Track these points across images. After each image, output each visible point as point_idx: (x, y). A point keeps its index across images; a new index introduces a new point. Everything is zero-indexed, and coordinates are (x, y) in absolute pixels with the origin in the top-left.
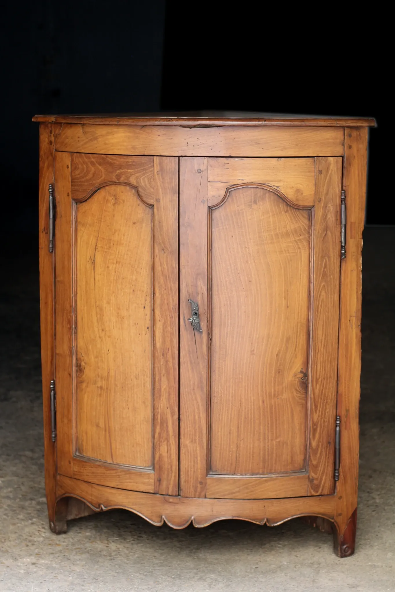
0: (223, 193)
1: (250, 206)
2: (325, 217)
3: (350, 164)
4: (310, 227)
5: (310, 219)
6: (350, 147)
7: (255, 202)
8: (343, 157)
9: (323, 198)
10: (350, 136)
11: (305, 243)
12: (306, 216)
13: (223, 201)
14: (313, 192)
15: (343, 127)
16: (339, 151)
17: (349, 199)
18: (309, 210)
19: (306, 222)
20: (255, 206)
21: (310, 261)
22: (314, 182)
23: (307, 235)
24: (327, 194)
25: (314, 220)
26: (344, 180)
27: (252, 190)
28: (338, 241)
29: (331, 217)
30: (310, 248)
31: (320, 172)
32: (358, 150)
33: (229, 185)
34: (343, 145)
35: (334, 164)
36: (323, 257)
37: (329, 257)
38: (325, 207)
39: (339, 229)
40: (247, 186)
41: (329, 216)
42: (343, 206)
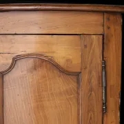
0: (10, 61)
1: (31, 72)
2: (89, 81)
3: (109, 41)
4: (78, 88)
5: (78, 82)
6: (109, 28)
7: (35, 69)
8: (103, 35)
9: (88, 66)
10: (109, 19)
11: (75, 101)
12: (75, 80)
13: (10, 67)
14: (80, 61)
15: (103, 12)
16: (100, 30)
17: (108, 68)
18: (77, 75)
19: (75, 84)
20: (35, 72)
21: (78, 114)
22: (80, 53)
23: (76, 95)
24: (91, 62)
25: (81, 84)
26: (104, 53)
27: (32, 59)
28: (100, 99)
29: (95, 82)
30: (78, 104)
31: (86, 46)
32: (115, 31)
33: (14, 55)
34: (103, 26)
35: (96, 41)
36: (89, 111)
37: (93, 111)
38: (90, 72)
39: (100, 90)
40: (28, 56)
41: (92, 81)
42: (104, 73)
